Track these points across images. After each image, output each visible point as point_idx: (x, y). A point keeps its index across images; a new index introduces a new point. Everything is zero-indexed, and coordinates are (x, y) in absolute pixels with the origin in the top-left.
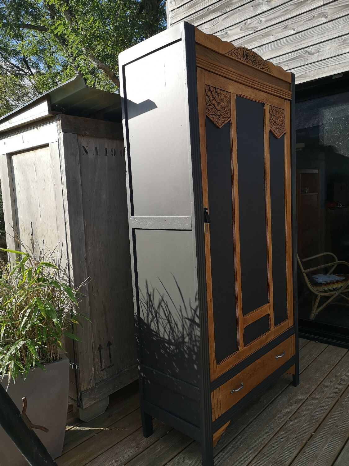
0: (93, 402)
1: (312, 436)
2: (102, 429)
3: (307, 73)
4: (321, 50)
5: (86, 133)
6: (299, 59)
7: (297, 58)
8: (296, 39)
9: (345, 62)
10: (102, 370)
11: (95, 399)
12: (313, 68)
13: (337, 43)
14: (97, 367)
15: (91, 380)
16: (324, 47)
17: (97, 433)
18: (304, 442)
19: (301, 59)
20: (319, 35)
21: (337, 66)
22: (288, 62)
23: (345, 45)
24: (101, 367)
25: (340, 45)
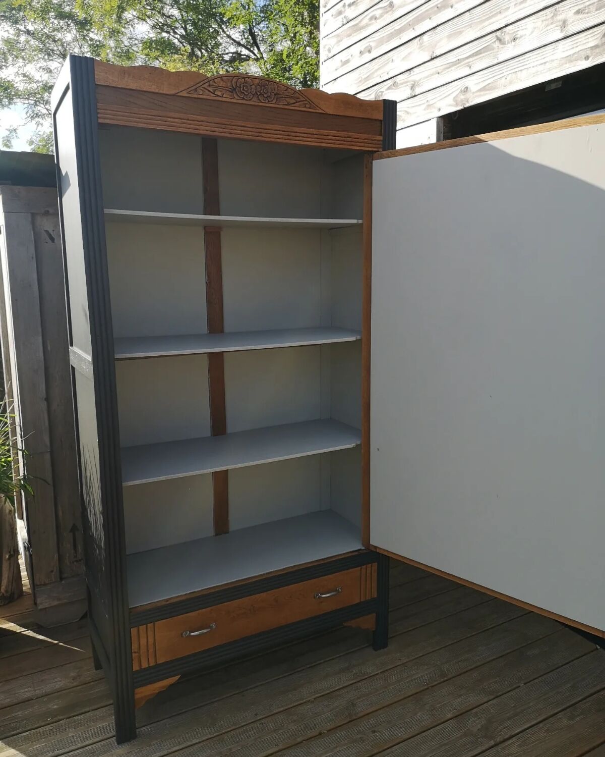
0: (56, 603)
1: (320, 734)
2: (56, 642)
3: (496, 81)
4: (518, 36)
5: (48, 211)
6: (486, 53)
7: (482, 51)
8: (483, 13)
9: (553, 61)
10: (76, 561)
11: (59, 599)
12: (506, 70)
13: (542, 21)
14: (68, 555)
15: (52, 571)
16: (523, 30)
17: (45, 647)
18: (299, 740)
19: (488, 53)
20: (518, 5)
21: (541, 68)
22: (471, 59)
23: (555, 25)
24: (75, 557)
25: (547, 26)
